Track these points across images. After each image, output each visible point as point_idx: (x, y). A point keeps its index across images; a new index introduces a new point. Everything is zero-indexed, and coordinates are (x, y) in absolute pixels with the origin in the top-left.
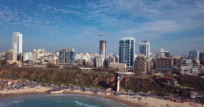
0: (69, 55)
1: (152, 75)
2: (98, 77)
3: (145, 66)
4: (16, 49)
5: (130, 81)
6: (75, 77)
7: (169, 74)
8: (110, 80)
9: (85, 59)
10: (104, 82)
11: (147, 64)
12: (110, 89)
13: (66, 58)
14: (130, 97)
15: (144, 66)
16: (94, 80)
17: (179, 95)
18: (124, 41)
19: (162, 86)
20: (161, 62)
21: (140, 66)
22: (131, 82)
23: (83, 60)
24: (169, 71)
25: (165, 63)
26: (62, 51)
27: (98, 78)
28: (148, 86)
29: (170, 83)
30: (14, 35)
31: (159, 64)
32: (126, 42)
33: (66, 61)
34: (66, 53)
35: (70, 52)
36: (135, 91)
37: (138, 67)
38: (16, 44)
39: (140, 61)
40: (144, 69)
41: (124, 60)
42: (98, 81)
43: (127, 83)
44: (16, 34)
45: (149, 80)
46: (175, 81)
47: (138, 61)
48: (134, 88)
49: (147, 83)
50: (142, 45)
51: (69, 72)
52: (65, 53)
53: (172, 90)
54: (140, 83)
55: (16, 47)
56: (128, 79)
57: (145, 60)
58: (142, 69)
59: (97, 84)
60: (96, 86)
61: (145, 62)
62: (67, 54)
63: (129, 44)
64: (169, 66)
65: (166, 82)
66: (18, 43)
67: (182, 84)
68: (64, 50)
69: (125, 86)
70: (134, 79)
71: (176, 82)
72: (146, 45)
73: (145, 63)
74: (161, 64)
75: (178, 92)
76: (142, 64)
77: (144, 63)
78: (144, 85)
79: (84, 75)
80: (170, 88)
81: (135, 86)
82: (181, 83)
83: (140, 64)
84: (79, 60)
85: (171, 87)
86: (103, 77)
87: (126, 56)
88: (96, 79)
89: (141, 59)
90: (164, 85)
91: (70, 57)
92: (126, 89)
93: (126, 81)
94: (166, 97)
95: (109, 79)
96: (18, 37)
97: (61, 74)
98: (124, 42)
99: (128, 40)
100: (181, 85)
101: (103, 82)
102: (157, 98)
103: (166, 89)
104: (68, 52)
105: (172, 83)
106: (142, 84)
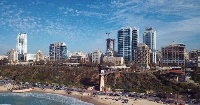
0: (59, 49)
1: (156, 70)
2: (82, 72)
3: (147, 59)
4: (20, 49)
5: (121, 77)
6: (56, 74)
7: (180, 69)
8: (96, 76)
9: (81, 55)
10: (88, 78)
11: (150, 56)
12: (93, 88)
13: (56, 54)
14: (112, 98)
15: (145, 59)
16: (76, 77)
17: (191, 96)
18: (124, 30)
19: (166, 83)
20: (169, 53)
21: (140, 59)
22: (123, 78)
23: (77, 56)
24: (180, 64)
25: (174, 53)
26: (52, 46)
27: (81, 74)
28: (144, 84)
29: (180, 79)
30: (19, 36)
31: (166, 55)
32: (125, 32)
33: (56, 57)
34: (56, 47)
35: (60, 46)
36: (126, 91)
37: (137, 61)
38: (20, 45)
39: (141, 53)
40: (145, 63)
41: (123, 54)
42: (80, 78)
43: (117, 80)
44: (21, 35)
45: (148, 76)
46: (187, 76)
47: (137, 53)
48: (124, 86)
49: (144, 79)
50: (145, 34)
51: (51, 69)
52: (54, 48)
53: (181, 89)
54: (134, 79)
55: (20, 47)
56: (119, 75)
57: (146, 51)
58: (144, 63)
59: (79, 82)
60: (77, 84)
61: (147, 53)
62: (57, 49)
63: (129, 33)
64: (180, 57)
65: (172, 77)
66: (22, 44)
67: (198, 80)
68: (53, 45)
69: (113, 83)
70: (126, 75)
71: (188, 78)
72: (150, 34)
73: (147, 55)
74: (169, 55)
75: (190, 93)
76: (143, 57)
77: (145, 55)
78: (139, 83)
79: (66, 71)
80: (177, 87)
81: (127, 84)
82: (196, 78)
83: (141, 57)
84: (74, 56)
85: (179, 84)
86: (88, 73)
87: (126, 49)
88: (79, 76)
89: (141, 50)
90: (168, 82)
91: (60, 52)
92: (113, 88)
93: (116, 77)
94: (168, 99)
95: (94, 75)
96: (23, 37)
97: (43, 71)
98: (124, 32)
99: (128, 29)
100: (195, 82)
101: (86, 79)
102: (154, 101)
103: (171, 88)
104: (58, 47)
105: (182, 79)
106: (137, 81)
